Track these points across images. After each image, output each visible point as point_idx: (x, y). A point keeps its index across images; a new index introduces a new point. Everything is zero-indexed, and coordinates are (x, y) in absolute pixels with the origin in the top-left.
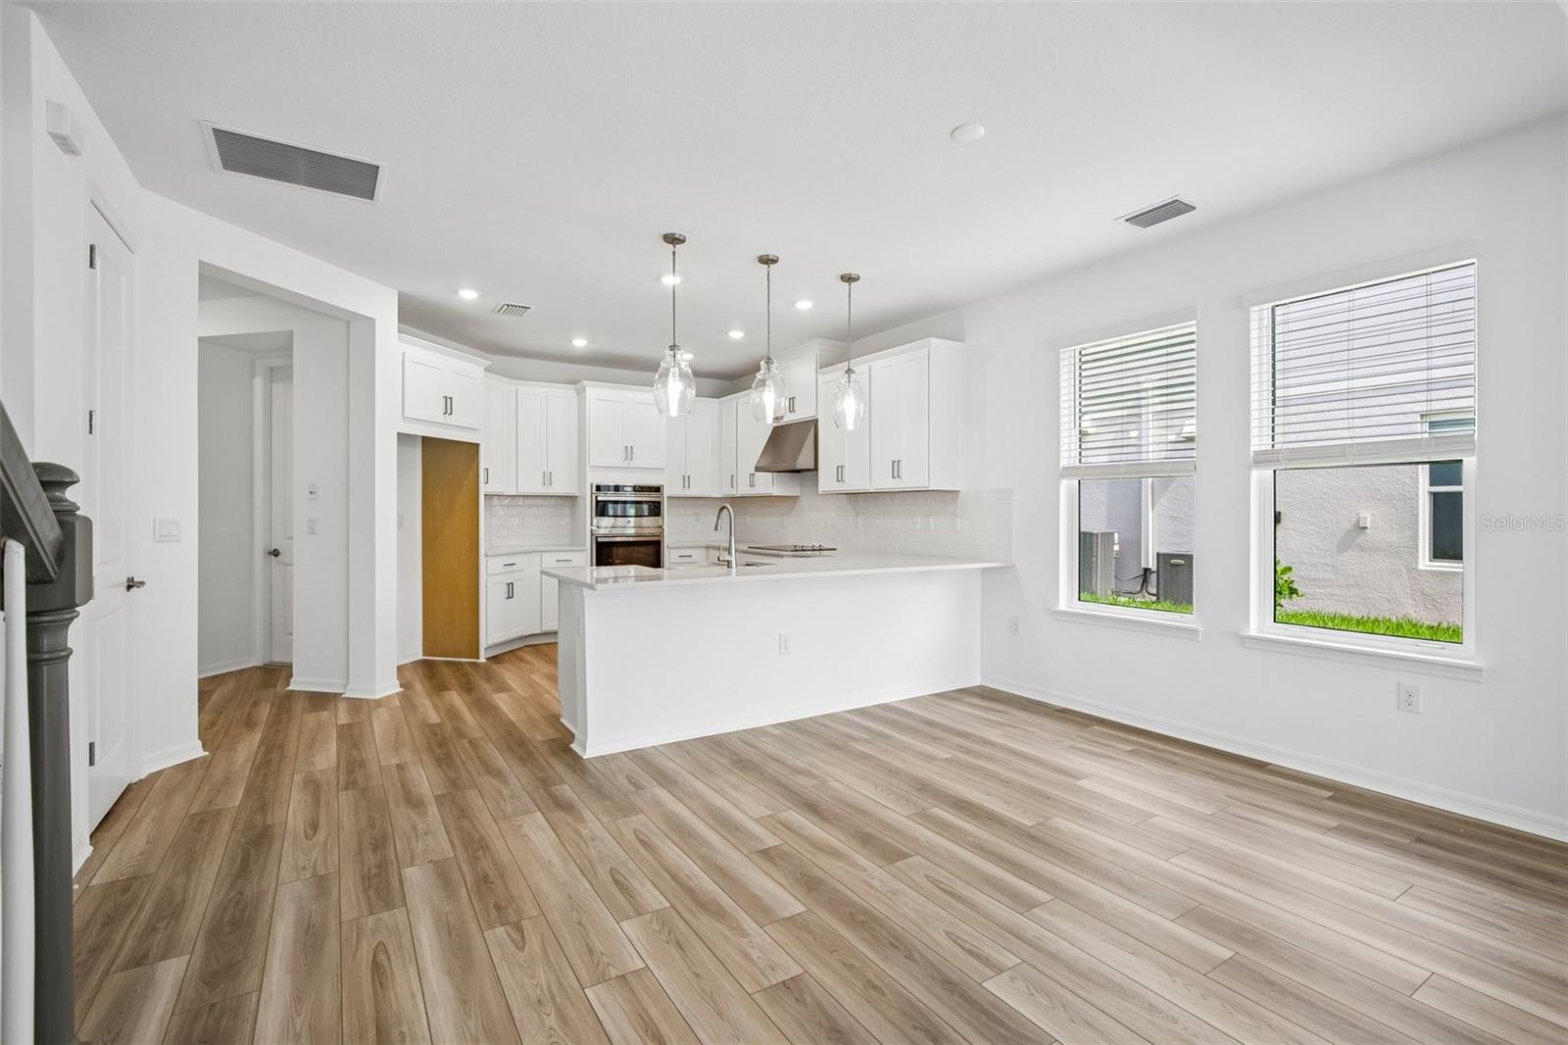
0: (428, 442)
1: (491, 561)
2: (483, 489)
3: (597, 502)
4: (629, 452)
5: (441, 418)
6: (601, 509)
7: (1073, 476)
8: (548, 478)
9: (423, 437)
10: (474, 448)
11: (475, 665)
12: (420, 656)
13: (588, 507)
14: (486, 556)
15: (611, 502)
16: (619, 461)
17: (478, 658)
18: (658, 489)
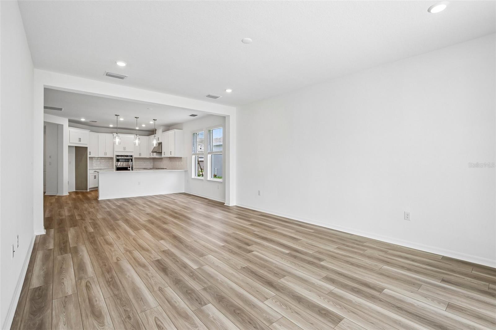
0: (76, 147)
1: (91, 171)
2: (89, 156)
3: (117, 159)
4: (125, 148)
5: (78, 142)
6: (118, 160)
7: (194, 155)
8: (106, 154)
9: (75, 146)
10: (87, 148)
11: (87, 192)
12: (75, 191)
13: (115, 160)
14: (89, 170)
15: (120, 159)
16: (122, 150)
17: (87, 190)
18: (132, 156)
